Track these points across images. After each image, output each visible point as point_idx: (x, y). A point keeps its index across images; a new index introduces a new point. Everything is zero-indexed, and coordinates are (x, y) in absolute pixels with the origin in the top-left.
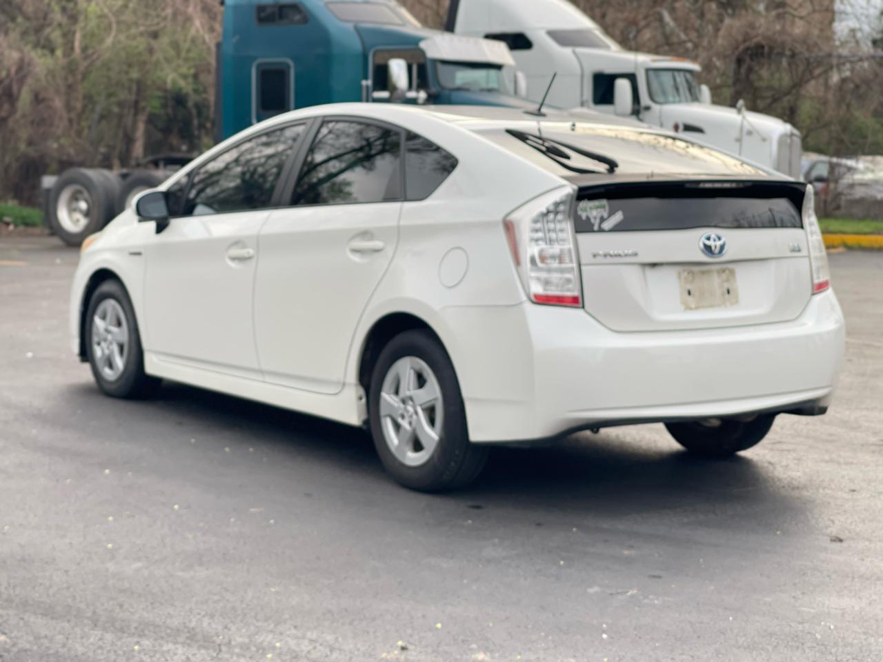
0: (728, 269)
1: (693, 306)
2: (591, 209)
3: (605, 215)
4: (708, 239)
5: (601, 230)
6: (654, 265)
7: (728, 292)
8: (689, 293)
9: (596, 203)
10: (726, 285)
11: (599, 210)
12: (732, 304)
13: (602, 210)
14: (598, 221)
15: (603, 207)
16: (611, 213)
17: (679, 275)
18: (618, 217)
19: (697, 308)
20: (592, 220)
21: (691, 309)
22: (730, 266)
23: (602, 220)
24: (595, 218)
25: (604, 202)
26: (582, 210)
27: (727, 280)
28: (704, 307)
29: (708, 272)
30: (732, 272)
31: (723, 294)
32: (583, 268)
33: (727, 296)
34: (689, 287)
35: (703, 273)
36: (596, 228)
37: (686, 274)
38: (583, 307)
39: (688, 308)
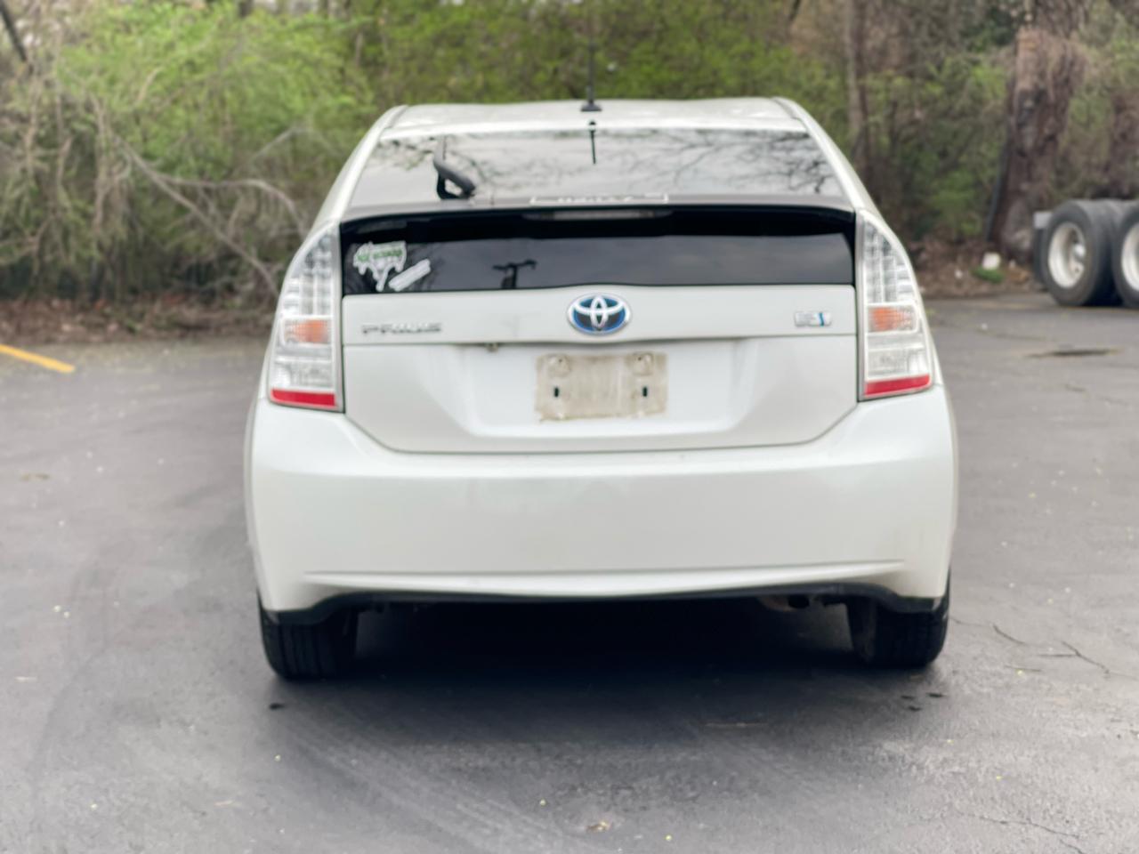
0: (651, 355)
1: (561, 415)
2: (376, 257)
3: (399, 267)
4: (587, 304)
5: (388, 290)
6: (492, 347)
7: (645, 392)
8: (557, 393)
9: (387, 247)
10: (641, 382)
11: (389, 259)
12: (649, 413)
13: (395, 258)
14: (385, 275)
15: (398, 254)
16: (409, 264)
17: (540, 364)
18: (422, 268)
19: (567, 418)
20: (376, 276)
21: (557, 419)
22: (657, 350)
23: (393, 273)
24: (380, 272)
25: (401, 246)
26: (360, 259)
27: (647, 373)
28: (584, 417)
29: (606, 359)
30: (661, 360)
31: (633, 397)
32: (346, 350)
33: (641, 399)
34: (557, 383)
35: (594, 360)
36: (380, 287)
37: (553, 361)
38: (344, 412)
39: (549, 417)
